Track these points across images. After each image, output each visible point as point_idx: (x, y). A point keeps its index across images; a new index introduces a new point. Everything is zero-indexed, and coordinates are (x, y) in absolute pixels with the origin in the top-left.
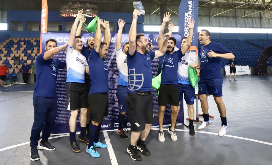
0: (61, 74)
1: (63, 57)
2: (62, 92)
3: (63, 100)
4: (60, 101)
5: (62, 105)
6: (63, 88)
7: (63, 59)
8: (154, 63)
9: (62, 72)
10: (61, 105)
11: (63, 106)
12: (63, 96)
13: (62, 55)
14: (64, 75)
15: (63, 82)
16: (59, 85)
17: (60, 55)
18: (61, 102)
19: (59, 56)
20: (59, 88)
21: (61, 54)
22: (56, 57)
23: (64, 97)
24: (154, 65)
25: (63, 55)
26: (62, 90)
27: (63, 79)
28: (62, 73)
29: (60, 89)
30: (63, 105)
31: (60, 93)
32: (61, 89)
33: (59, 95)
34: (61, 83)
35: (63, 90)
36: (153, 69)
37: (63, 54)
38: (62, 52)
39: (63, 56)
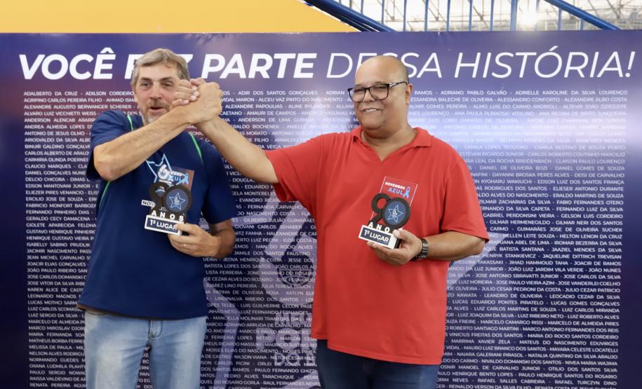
0: (61, 225)
1: (65, 150)
2: (63, 306)
3: (68, 344)
4: (56, 344)
5: (64, 364)
6: (69, 287)
7: (66, 157)
8: (514, 185)
9: (63, 215)
10: (58, 363)
11: (67, 370)
12: (67, 325)
13: (63, 137)
14: (73, 229)
15: (68, 261)
16: (50, 274)
17: (55, 137)
18: (62, 351)
19: (50, 143)
20: (50, 287)
21: (58, 133)
22: (39, 146)
23: (73, 329)
24: (516, 198)
25: (68, 140)
26: (63, 300)
27: (69, 248)
28: (62, 221)
29: (54, 293)
30: (68, 364)
31: (55, 309)
32: (60, 293)
33: (51, 319)
34: (58, 267)
35: (69, 296)
36: (509, 219)
37: (67, 133)
38: (64, 123)
39: (65, 143)
